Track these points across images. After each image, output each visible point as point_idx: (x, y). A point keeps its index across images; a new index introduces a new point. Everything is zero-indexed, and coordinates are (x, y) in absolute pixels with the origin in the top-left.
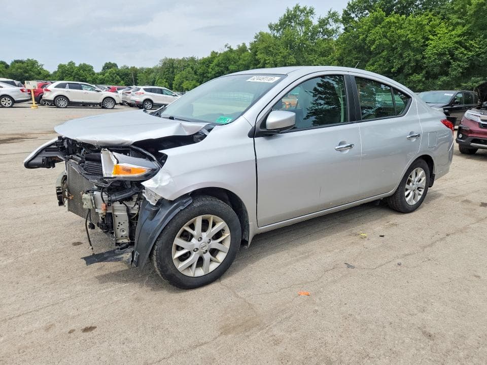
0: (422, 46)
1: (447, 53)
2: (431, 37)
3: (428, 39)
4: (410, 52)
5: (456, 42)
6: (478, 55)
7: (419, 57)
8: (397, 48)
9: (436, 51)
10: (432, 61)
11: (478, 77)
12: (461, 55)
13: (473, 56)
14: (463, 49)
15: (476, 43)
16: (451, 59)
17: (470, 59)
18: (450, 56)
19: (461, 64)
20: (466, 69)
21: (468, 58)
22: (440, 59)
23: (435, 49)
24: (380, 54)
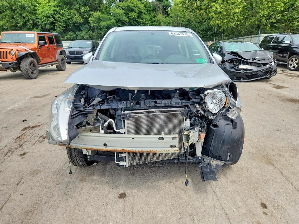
0: (33, 10)
1: (51, 16)
2: (37, 5)
3: (35, 6)
4: (27, 13)
5: (54, 10)
6: (68, 19)
7: (33, 17)
8: (16, 10)
9: (44, 15)
10: (43, 21)
11: (71, 32)
12: (59, 19)
13: (66, 20)
14: (59, 15)
15: (65, 12)
16: (54, 20)
17: (65, 22)
18: (53, 19)
19: (61, 24)
20: (64, 27)
21: (63, 21)
22: (48, 20)
23: (43, 13)
24: (4, 12)
